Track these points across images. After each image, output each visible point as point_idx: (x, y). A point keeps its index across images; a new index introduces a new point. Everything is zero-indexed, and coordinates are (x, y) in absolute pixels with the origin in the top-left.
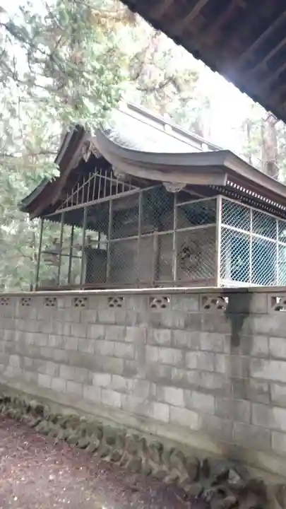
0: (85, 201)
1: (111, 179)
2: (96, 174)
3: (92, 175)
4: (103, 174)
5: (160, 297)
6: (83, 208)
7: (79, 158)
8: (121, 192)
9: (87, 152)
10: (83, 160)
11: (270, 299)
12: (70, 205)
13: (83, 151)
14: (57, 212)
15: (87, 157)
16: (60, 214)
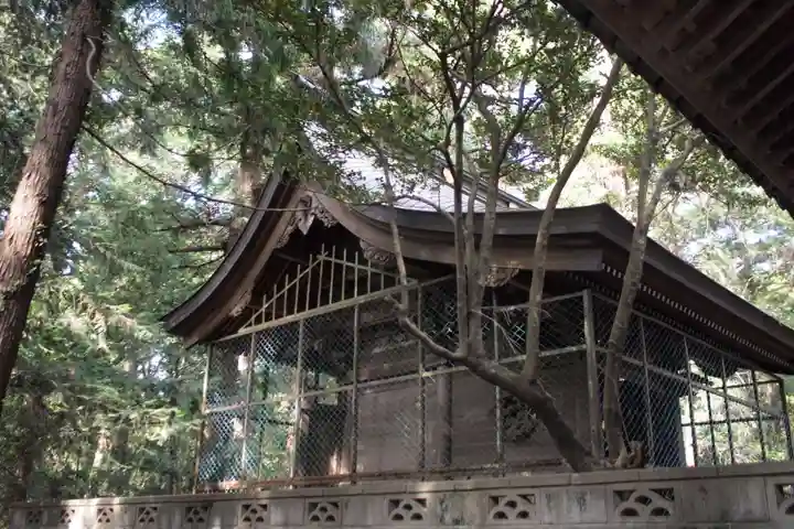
0: (301, 308)
1: (356, 266)
2: (322, 257)
3: (315, 259)
4: (339, 256)
5: (512, 495)
6: (296, 322)
7: (290, 229)
8: (379, 289)
9: (306, 216)
10: (297, 232)
11: (771, 490)
12: (268, 319)
13: (299, 215)
14: (242, 331)
15: (305, 226)
16: (247, 337)
